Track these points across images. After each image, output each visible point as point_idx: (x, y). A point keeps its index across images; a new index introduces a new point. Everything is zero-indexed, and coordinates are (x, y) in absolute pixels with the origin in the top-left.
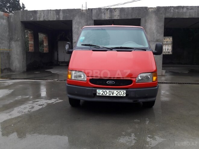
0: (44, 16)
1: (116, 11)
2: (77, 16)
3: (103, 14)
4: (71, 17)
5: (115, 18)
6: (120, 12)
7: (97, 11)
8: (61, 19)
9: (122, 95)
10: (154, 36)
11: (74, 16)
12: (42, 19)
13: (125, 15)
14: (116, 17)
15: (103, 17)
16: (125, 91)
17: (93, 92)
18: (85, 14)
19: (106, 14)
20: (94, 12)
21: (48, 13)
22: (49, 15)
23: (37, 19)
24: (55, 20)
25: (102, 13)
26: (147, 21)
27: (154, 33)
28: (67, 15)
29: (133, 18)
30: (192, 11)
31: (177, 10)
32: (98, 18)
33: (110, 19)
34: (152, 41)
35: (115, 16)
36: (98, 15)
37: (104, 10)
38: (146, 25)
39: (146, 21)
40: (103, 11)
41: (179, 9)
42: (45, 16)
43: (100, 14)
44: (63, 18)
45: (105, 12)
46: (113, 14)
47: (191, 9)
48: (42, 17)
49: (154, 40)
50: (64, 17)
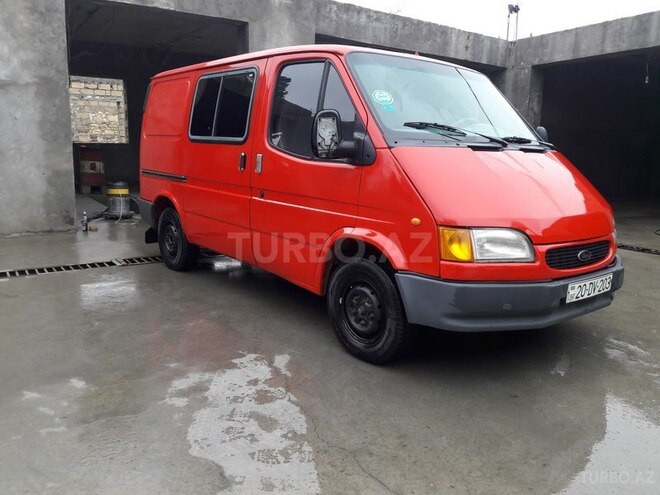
9: (605, 290)
16: (611, 277)
30: (378, 24)
31: (345, 17)
41: (350, 13)
47: (377, 20)
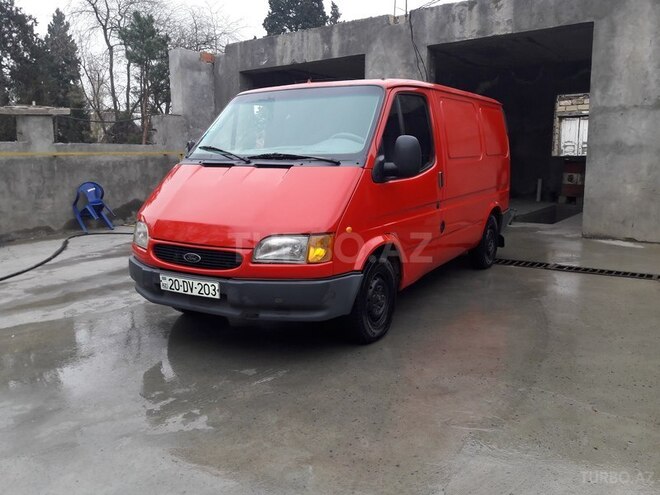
0: (292, 51)
1: (499, 8)
2: (379, 40)
3: (457, 23)
4: (363, 46)
5: (497, 33)
6: (515, 10)
7: (437, 15)
8: (336, 55)
9: (210, 296)
10: (645, 86)
11: (370, 41)
12: (287, 61)
13: (532, 15)
14: (502, 27)
15: (457, 34)
16: (217, 285)
17: (154, 281)
18: (400, 31)
19: (467, 22)
20: (429, 20)
21: (302, 40)
22: (305, 44)
23: (275, 62)
24: (319, 59)
25: (454, 20)
26: (619, 28)
27: (647, 72)
28: (351, 39)
29: (562, 24)
32: (442, 37)
33: (480, 37)
34: (636, 106)
35: (498, 23)
36: (442, 28)
37: (461, 8)
38: (613, 47)
39: (613, 30)
40: (456, 11)
42: (296, 49)
43: (448, 26)
44: (340, 52)
45: (463, 17)
46: (490, 17)
48: (289, 52)
49: (649, 103)
50: (342, 46)
